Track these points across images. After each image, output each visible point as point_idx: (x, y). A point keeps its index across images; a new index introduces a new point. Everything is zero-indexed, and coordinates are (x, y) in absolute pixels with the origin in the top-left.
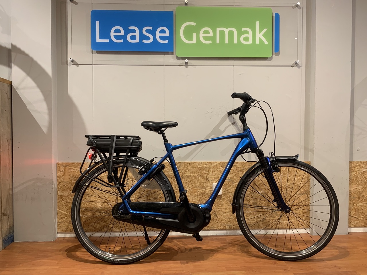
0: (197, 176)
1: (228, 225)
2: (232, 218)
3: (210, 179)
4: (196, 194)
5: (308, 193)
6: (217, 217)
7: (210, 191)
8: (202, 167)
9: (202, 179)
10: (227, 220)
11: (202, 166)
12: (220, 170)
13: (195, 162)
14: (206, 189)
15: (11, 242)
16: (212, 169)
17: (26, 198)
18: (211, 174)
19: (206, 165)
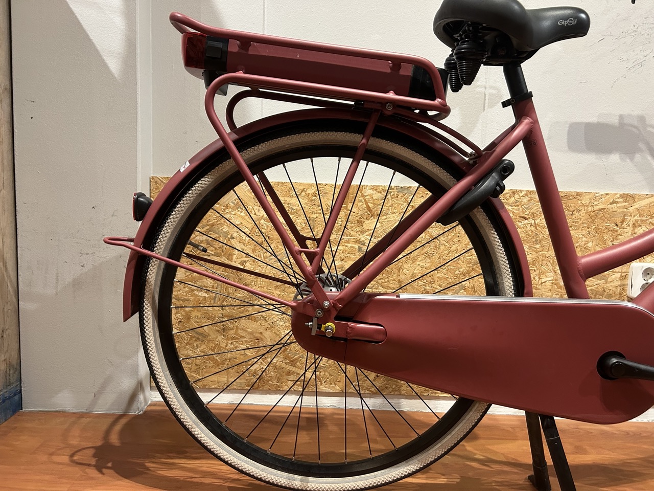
0: (584, 239)
7: (620, 286)
8: (600, 210)
11: (601, 207)
13: (578, 194)
14: (610, 279)
15: (14, 412)
16: (633, 219)
17: (57, 279)
18: (630, 233)
19: (615, 204)
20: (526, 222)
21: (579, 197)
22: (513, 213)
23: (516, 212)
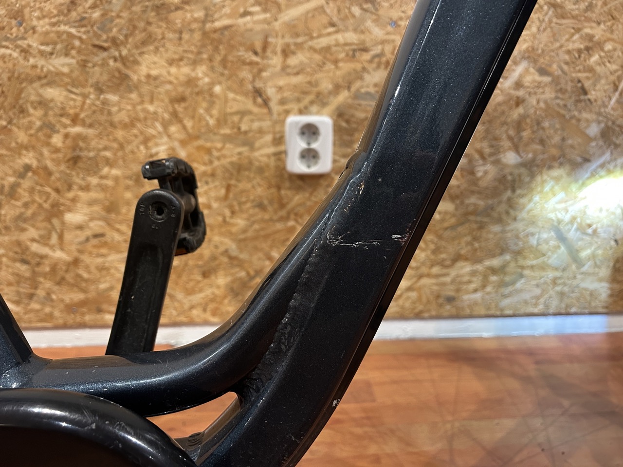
3: (271, 92)
4: (208, 169)
7: (275, 154)
8: (226, 28)
9: (231, 95)
11: (226, 22)
12: (323, 42)
14: (257, 144)
18: (279, 68)
19: (248, 18)
20: (105, 54)
21: (187, 7)
22: (80, 39)
23: (84, 37)
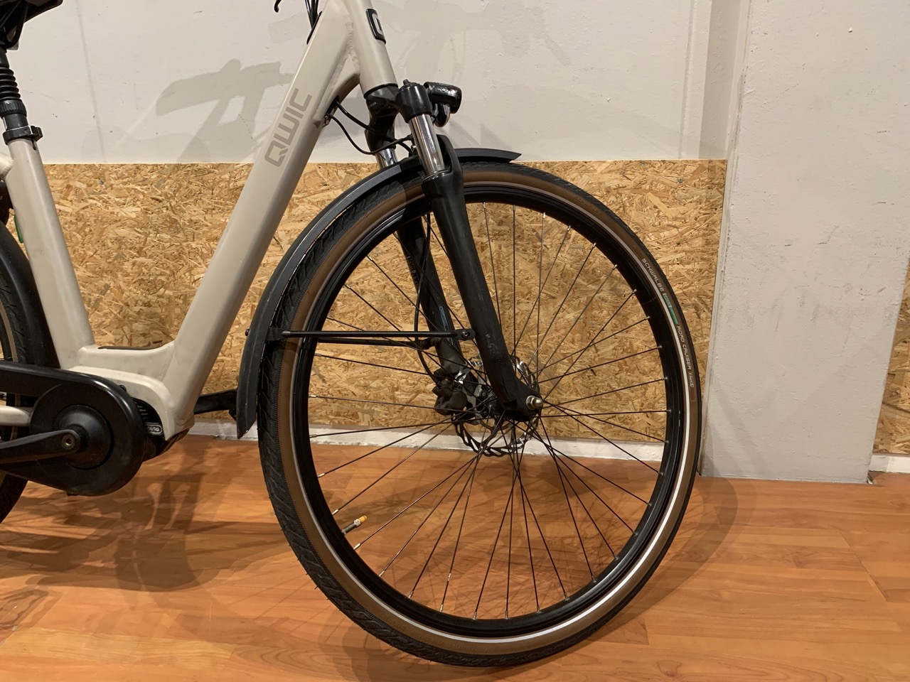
1: (364, 412)
2: (379, 388)
5: (703, 302)
6: (324, 381)
10: (361, 392)
